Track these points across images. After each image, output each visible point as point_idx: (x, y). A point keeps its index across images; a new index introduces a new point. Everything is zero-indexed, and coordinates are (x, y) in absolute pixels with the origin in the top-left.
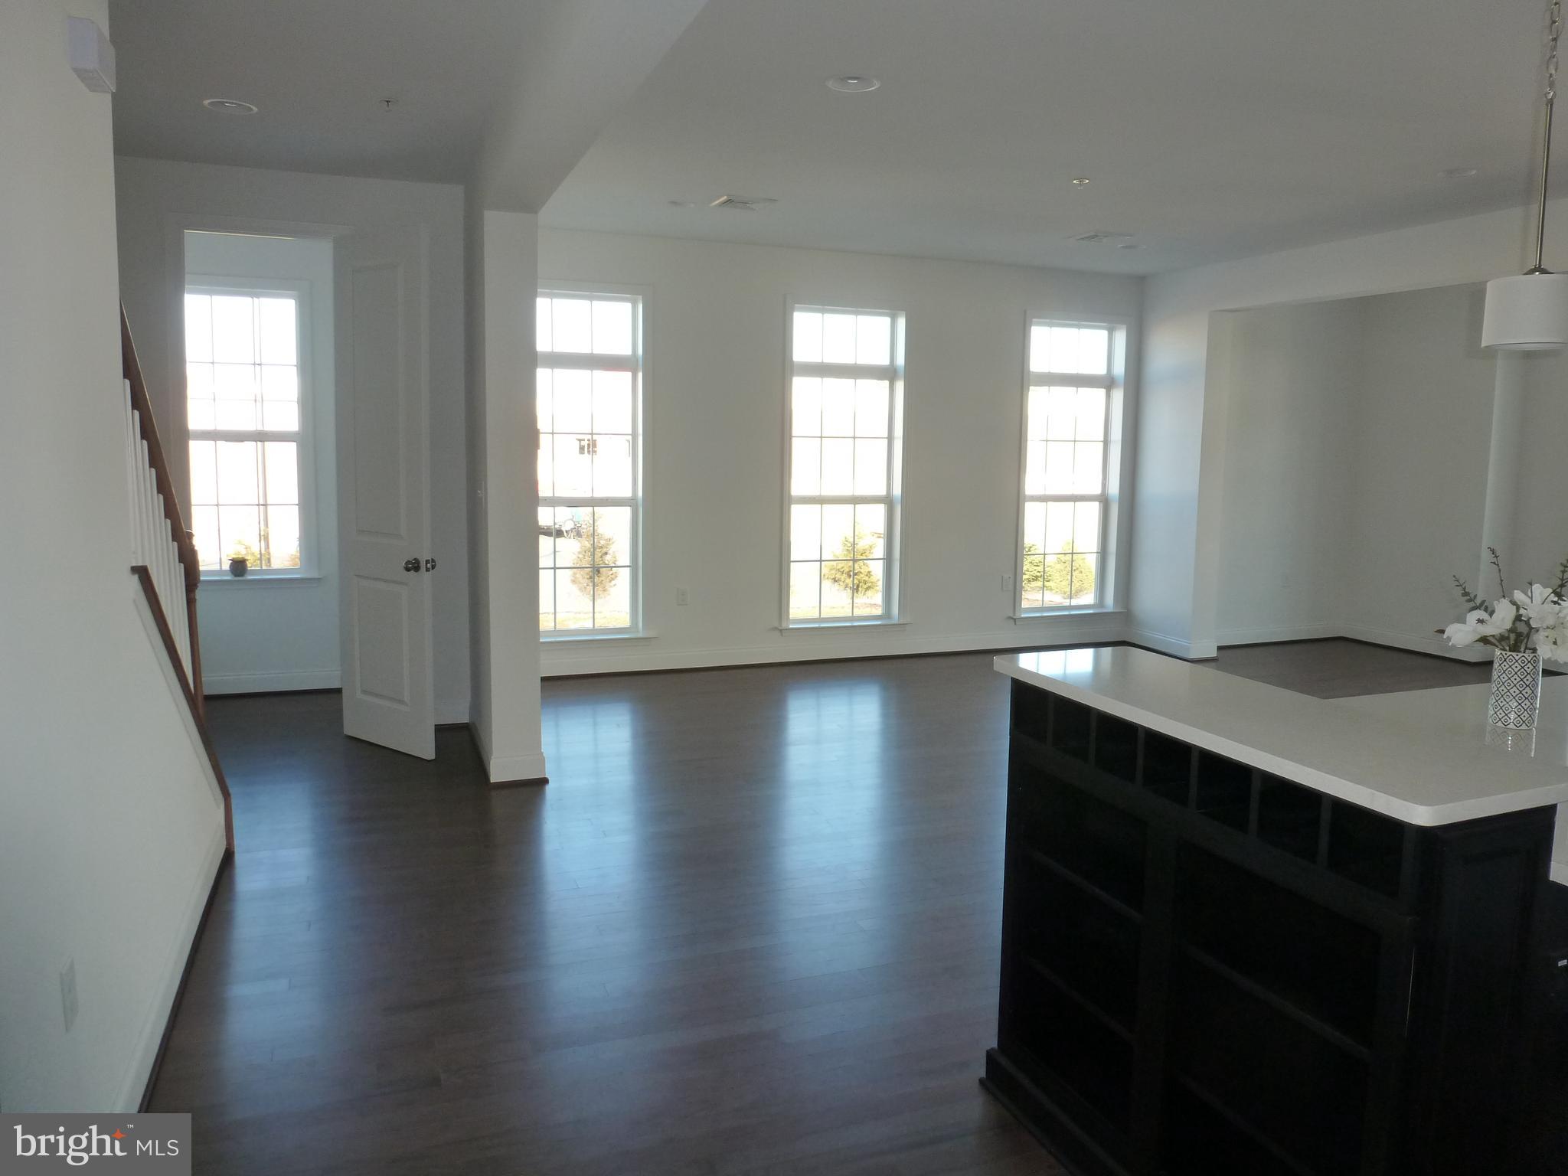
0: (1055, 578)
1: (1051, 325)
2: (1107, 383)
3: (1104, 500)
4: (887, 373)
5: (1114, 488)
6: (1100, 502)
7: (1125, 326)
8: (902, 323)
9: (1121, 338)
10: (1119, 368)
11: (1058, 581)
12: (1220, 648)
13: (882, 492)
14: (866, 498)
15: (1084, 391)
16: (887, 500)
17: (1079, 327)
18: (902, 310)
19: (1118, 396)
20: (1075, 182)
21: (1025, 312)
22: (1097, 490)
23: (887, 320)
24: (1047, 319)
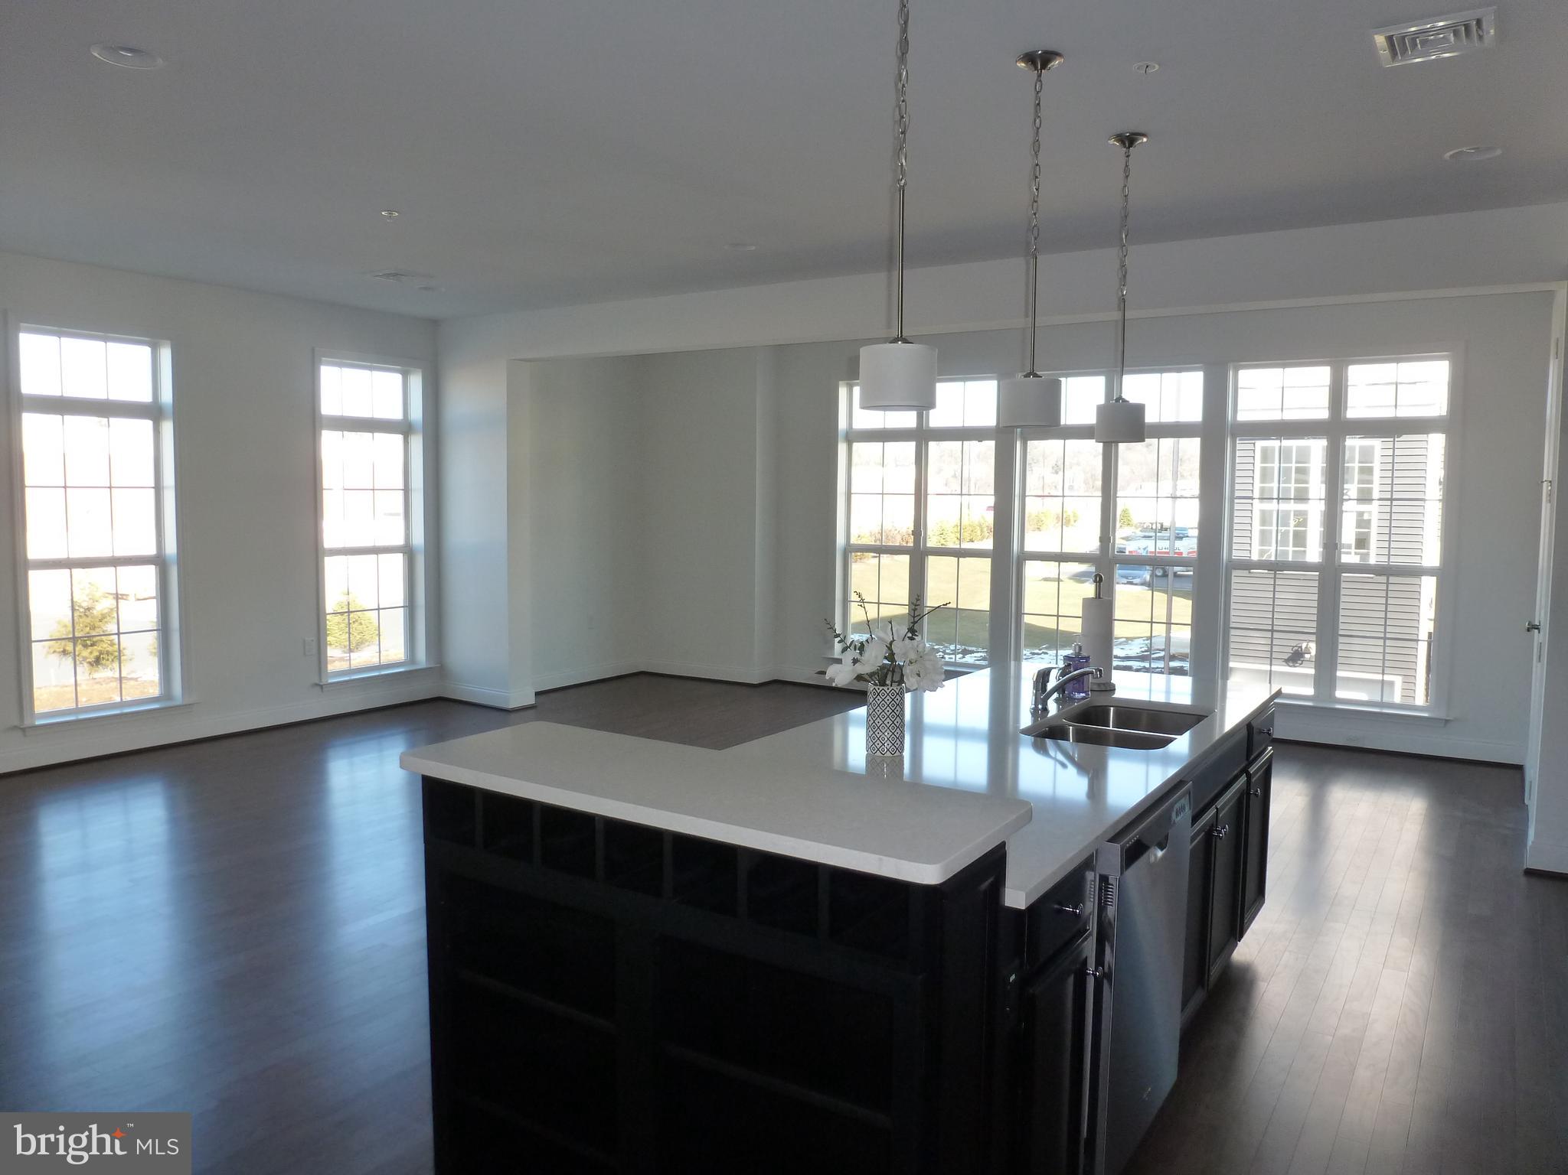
0: (333, 632)
1: (341, 365)
2: (404, 428)
3: (408, 551)
4: (151, 411)
5: (418, 538)
6: (404, 553)
7: (420, 370)
8: (166, 355)
9: (416, 382)
10: (417, 413)
11: (337, 635)
12: (537, 694)
13: (152, 551)
14: (131, 559)
15: (380, 437)
16: (159, 561)
17: (371, 368)
18: (168, 338)
19: (417, 443)
20: (383, 213)
21: (313, 350)
22: (400, 541)
23: (145, 351)
24: (337, 358)
